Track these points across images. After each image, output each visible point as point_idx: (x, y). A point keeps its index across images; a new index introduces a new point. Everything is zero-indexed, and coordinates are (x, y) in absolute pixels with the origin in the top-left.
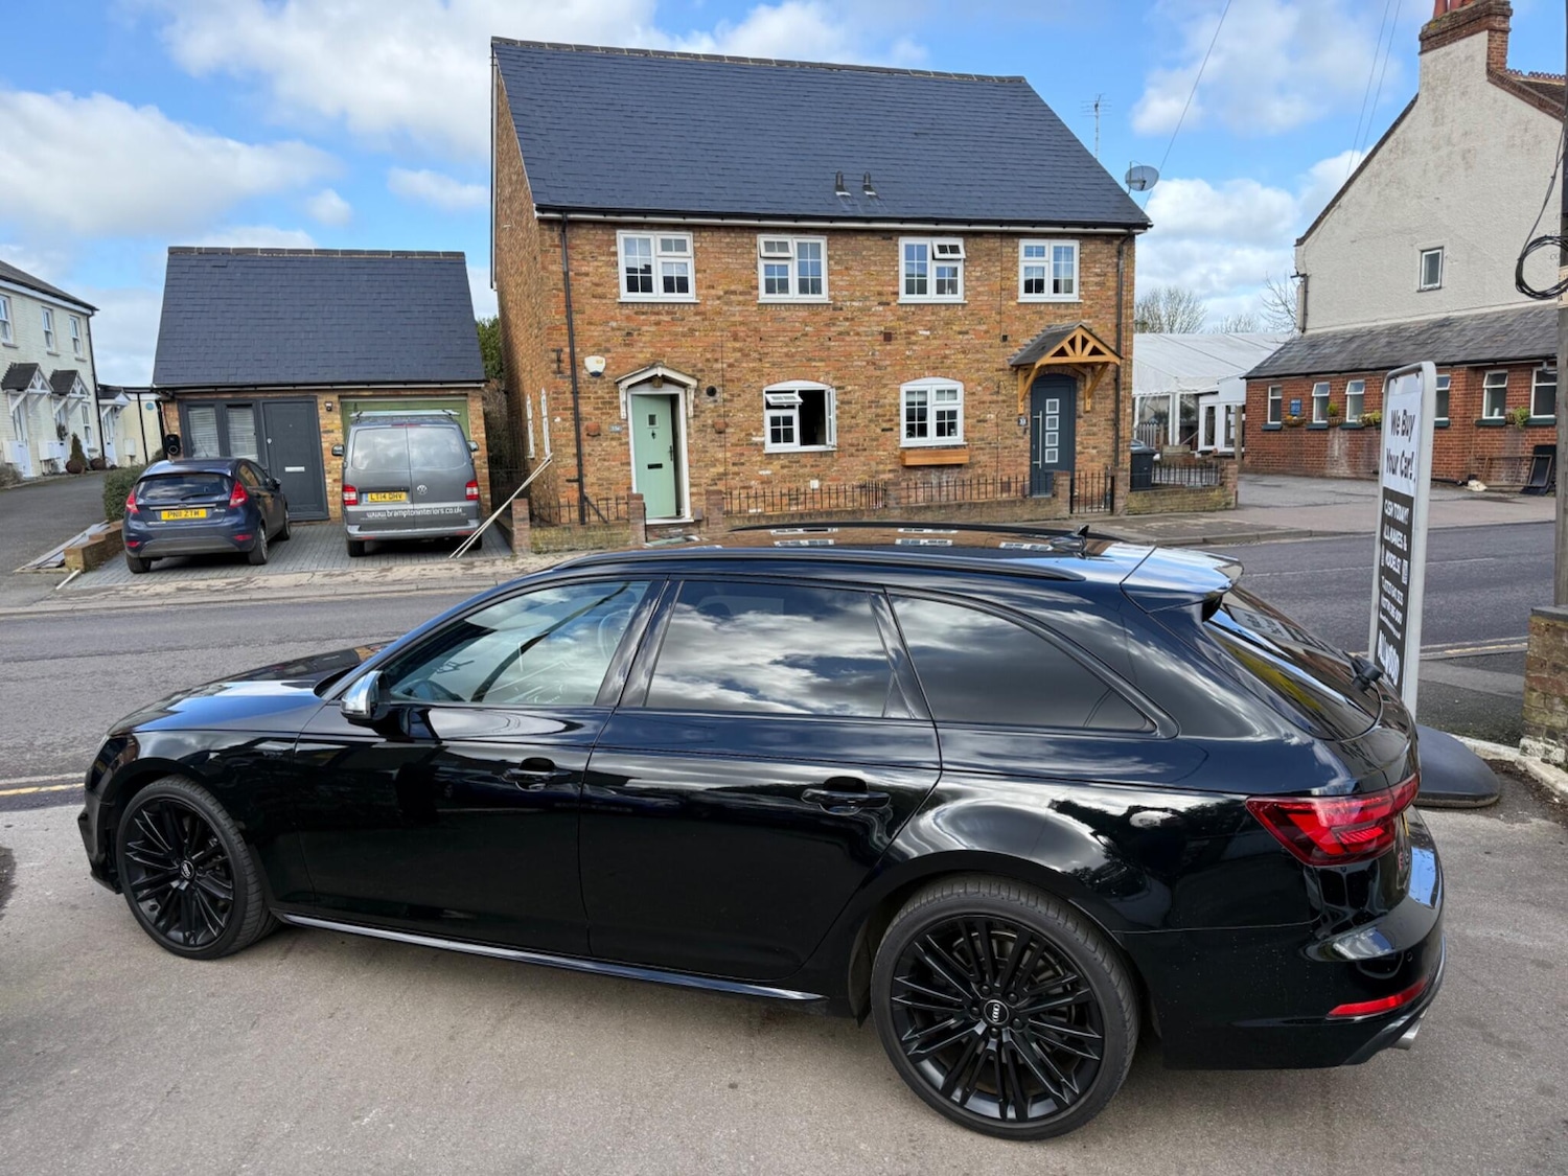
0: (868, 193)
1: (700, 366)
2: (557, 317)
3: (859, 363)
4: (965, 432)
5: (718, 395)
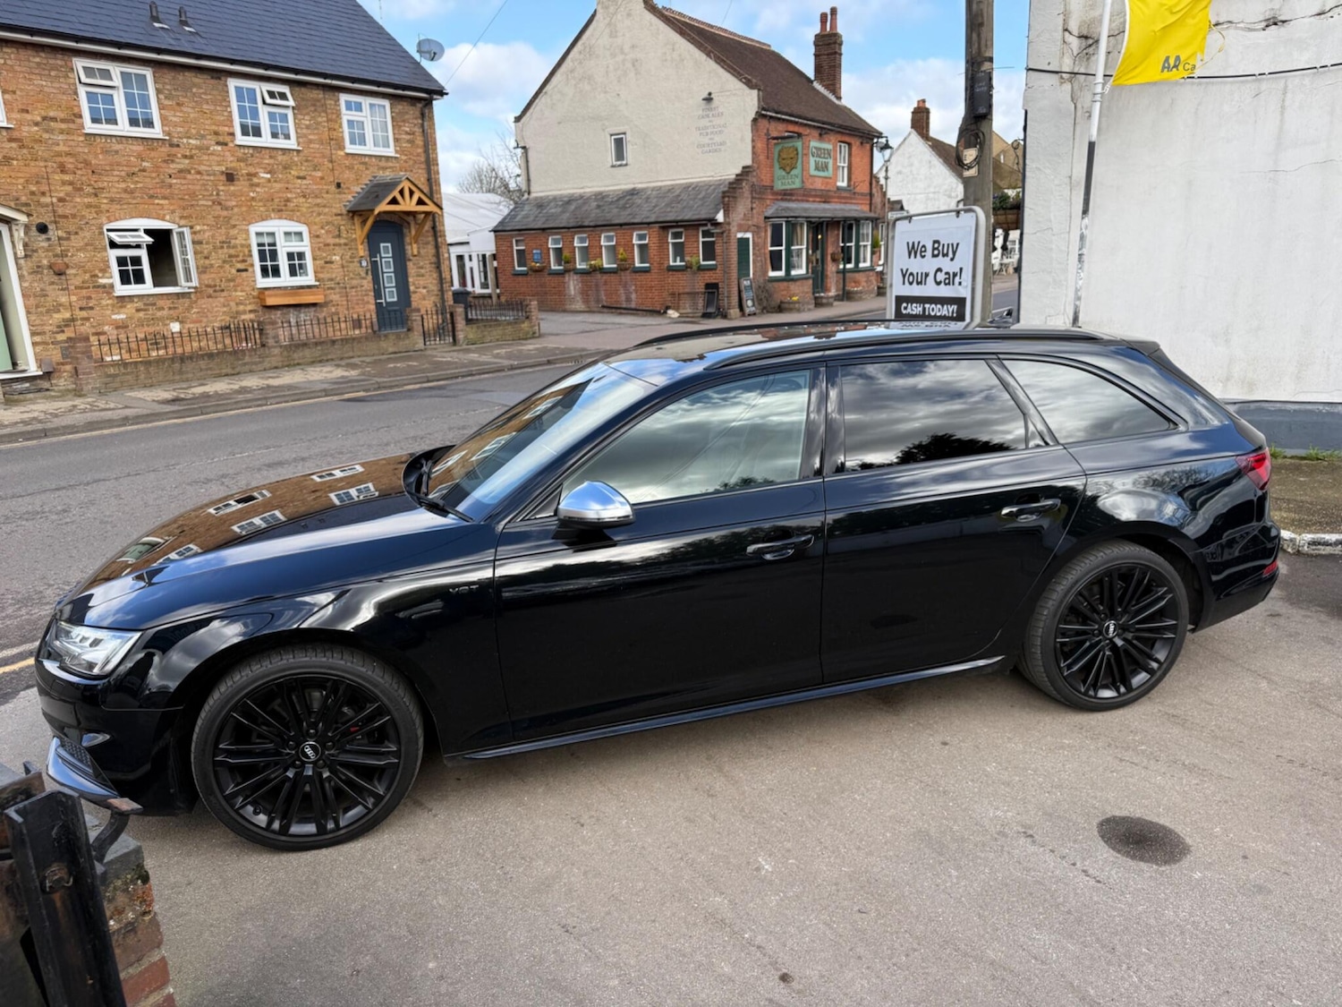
1: (23, 199)
3: (204, 203)
4: (315, 272)
5: (50, 233)
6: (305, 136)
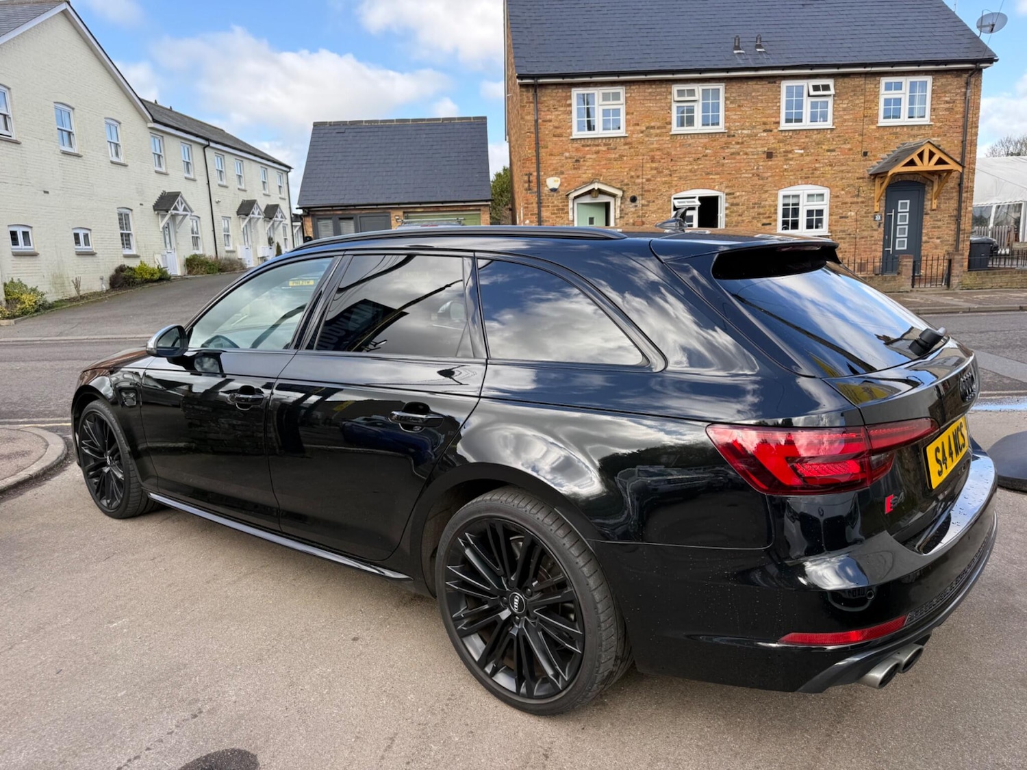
0: (759, 50)
1: (626, 181)
2: (529, 151)
4: (829, 225)
5: (638, 202)
6: (841, 116)
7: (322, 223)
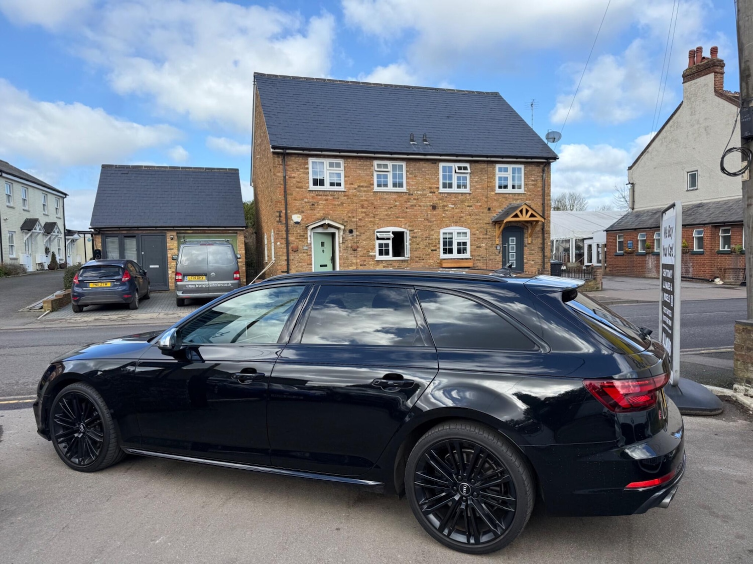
0: (425, 143)
1: (346, 219)
2: (280, 197)
3: (421, 219)
4: (471, 252)
5: (354, 233)
6: (474, 186)
7: (109, 240)
